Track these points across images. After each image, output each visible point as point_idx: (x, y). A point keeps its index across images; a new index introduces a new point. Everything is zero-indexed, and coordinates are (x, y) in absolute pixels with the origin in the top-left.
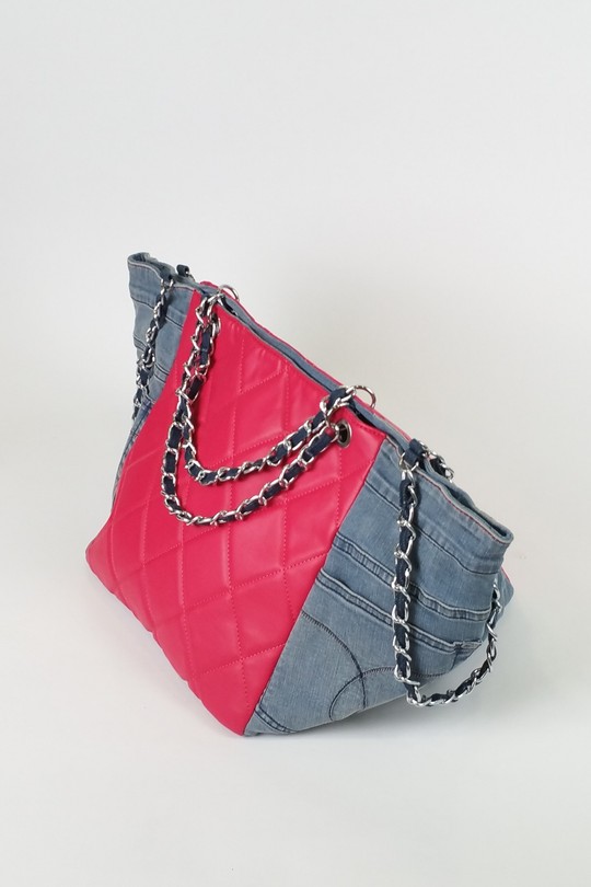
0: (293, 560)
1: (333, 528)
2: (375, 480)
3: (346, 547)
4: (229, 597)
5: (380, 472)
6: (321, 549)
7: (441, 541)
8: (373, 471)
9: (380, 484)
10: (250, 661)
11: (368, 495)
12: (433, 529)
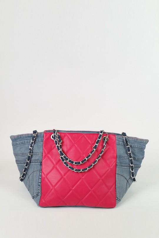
0: (111, 165)
1: (115, 155)
2: (118, 143)
3: (120, 156)
4: (101, 180)
5: (118, 141)
6: (115, 160)
7: (136, 147)
8: (116, 141)
9: (119, 143)
10: (111, 190)
11: (118, 146)
12: (134, 145)
